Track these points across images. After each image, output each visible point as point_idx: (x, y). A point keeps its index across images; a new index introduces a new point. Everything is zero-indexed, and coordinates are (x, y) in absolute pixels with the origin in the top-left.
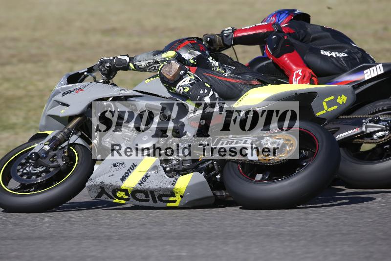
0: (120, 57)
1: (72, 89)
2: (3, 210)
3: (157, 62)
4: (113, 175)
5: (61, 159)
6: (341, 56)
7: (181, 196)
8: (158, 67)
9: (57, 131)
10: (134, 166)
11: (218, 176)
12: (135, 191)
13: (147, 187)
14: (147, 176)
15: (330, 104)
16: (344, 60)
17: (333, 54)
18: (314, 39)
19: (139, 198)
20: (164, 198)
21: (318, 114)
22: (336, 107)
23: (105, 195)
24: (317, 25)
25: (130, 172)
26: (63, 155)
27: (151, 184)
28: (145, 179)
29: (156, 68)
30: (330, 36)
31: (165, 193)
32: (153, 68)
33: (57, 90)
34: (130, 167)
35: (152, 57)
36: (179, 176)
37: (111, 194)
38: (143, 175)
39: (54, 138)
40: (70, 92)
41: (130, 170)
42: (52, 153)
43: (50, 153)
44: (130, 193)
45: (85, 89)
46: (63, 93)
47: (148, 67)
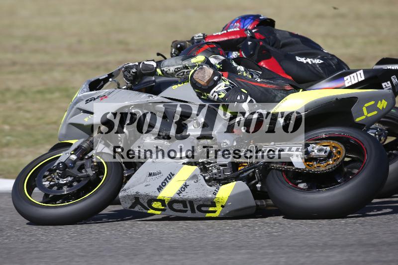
0: (146, 63)
1: (95, 96)
2: (29, 222)
3: (186, 68)
4: (150, 185)
5: (90, 169)
6: (317, 63)
7: (222, 206)
8: (188, 73)
9: (82, 140)
10: (171, 175)
11: (259, 185)
12: (173, 201)
13: (186, 197)
14: (186, 186)
15: (370, 109)
16: (320, 67)
17: (309, 60)
18: (284, 45)
19: (176, 208)
20: (203, 209)
21: (358, 120)
22: (375, 113)
23: (139, 206)
24: (285, 31)
25: (168, 182)
26: (92, 164)
27: (190, 194)
28: (184, 188)
29: (185, 74)
30: (300, 42)
31: (205, 203)
32: (182, 74)
33: (80, 97)
34: (168, 177)
35: (181, 62)
36: (220, 185)
37: (146, 205)
38: (181, 184)
39: (79, 147)
40: (95, 99)
41: (168, 179)
42: (79, 163)
43: (77, 163)
44: (167, 203)
45: (110, 96)
46: (86, 101)
47: (176, 72)
